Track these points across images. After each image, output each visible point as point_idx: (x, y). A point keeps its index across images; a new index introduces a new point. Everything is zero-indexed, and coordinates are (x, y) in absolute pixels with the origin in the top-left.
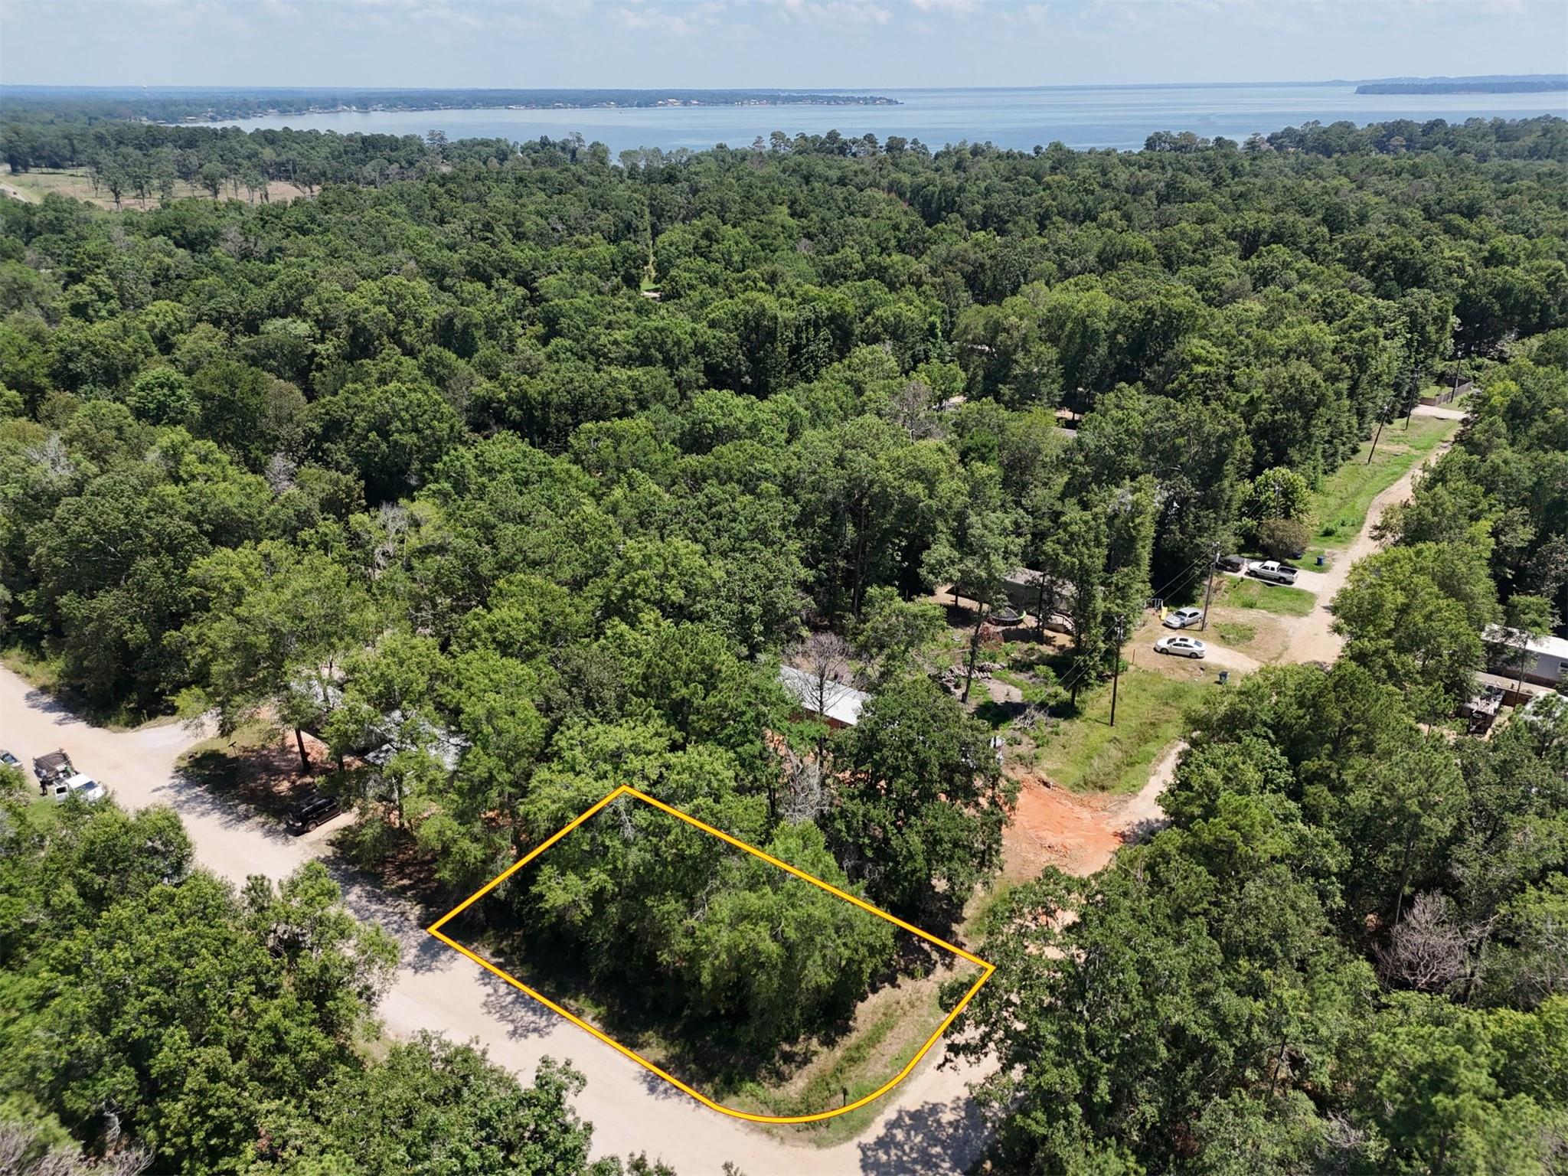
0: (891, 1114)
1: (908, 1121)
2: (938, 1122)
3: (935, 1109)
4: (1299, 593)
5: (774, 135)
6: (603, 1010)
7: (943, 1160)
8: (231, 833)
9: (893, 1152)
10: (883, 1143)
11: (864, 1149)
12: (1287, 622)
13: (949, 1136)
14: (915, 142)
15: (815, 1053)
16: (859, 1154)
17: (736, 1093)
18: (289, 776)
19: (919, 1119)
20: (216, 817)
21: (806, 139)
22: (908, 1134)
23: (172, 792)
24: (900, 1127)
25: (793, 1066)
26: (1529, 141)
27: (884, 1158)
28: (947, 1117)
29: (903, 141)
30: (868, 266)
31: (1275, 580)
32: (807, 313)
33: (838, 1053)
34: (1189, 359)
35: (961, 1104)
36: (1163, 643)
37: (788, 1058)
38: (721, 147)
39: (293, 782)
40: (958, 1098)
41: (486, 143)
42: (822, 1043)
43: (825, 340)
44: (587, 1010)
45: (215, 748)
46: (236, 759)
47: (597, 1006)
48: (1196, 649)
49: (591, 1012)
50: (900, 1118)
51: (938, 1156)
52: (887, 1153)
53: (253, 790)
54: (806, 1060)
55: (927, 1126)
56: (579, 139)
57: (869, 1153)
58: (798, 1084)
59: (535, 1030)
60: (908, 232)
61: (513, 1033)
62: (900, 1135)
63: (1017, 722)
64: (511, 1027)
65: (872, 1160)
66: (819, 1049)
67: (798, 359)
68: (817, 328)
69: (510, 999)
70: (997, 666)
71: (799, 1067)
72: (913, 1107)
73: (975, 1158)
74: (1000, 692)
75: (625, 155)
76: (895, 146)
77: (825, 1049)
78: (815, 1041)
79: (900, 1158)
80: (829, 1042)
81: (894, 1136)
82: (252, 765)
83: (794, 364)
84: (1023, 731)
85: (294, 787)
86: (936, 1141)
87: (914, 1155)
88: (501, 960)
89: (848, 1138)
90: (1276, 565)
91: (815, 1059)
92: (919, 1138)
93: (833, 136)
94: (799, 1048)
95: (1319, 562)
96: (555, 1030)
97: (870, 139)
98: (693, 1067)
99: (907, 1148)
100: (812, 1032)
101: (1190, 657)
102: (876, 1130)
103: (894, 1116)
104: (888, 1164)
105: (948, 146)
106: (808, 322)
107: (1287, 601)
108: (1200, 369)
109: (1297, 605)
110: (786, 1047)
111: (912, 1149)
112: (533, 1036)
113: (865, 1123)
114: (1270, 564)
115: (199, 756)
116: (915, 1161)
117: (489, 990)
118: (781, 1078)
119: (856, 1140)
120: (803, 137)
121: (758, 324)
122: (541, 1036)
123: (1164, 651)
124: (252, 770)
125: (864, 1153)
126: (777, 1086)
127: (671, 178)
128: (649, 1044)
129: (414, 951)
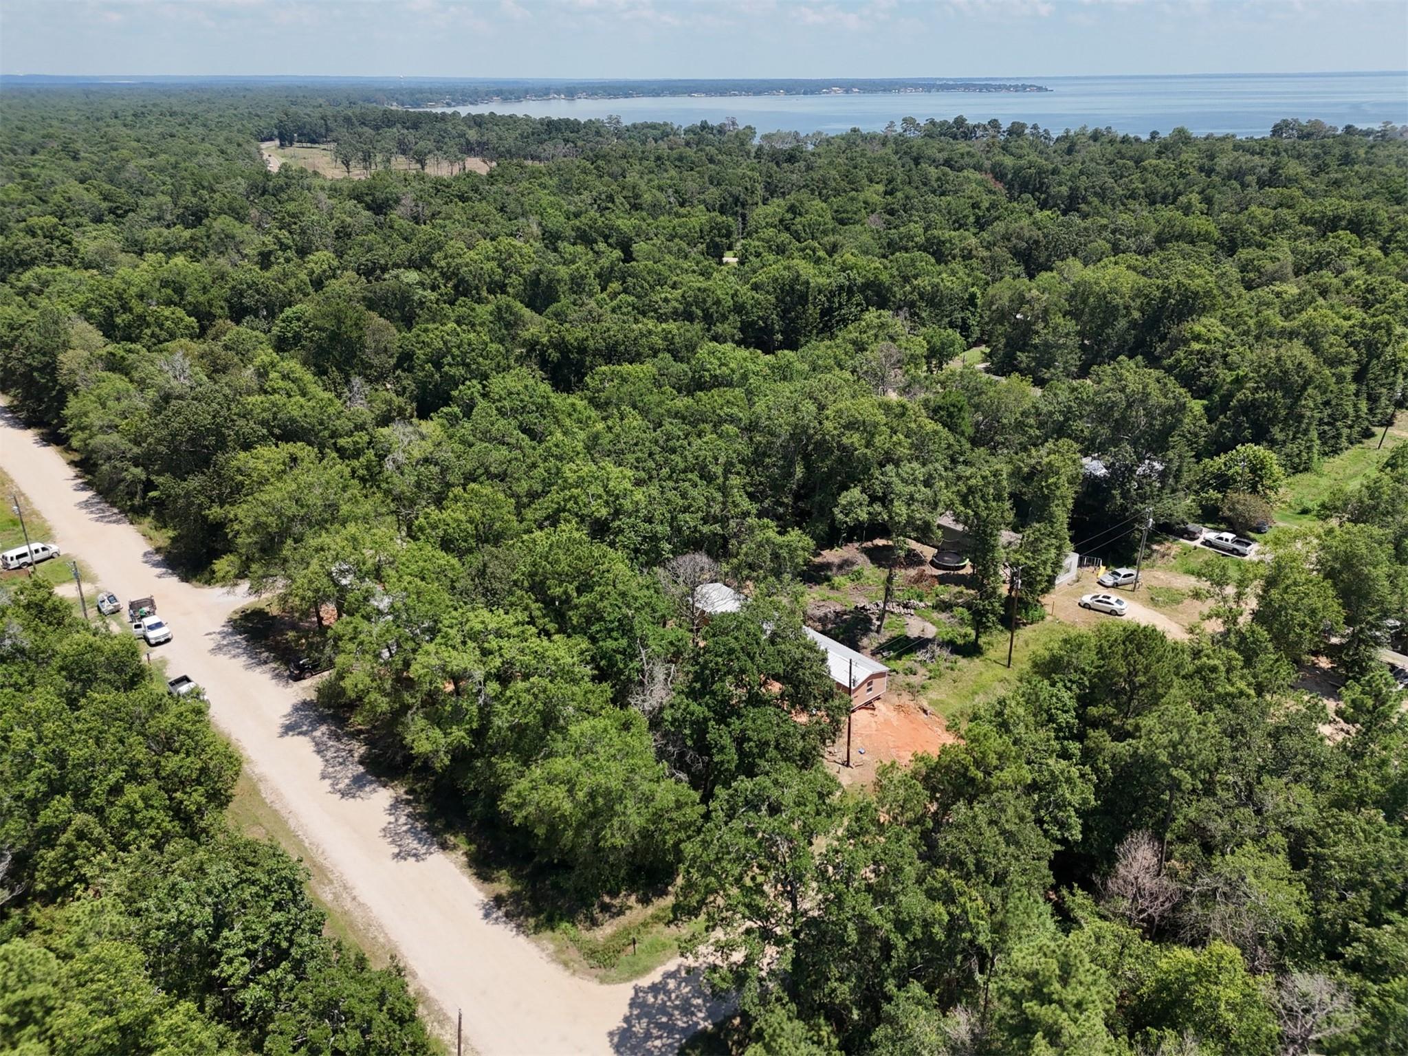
1: (683, 974)
5: (905, 120)
6: (473, 847)
7: (700, 1011)
8: (250, 672)
10: (655, 989)
14: (1035, 127)
15: (630, 908)
16: (632, 993)
17: (553, 929)
19: (694, 974)
20: (243, 659)
21: (935, 124)
22: (679, 985)
23: (219, 637)
25: (607, 915)
29: (1023, 126)
30: (927, 240)
31: (1228, 551)
32: (842, 279)
33: (650, 910)
34: (1189, 336)
36: (1087, 599)
37: (605, 908)
38: (854, 130)
41: (653, 127)
42: (638, 901)
43: (858, 305)
44: (462, 846)
46: (275, 617)
47: (470, 844)
48: (1116, 607)
49: (463, 845)
52: (655, 997)
54: (621, 912)
55: (698, 980)
56: (734, 123)
57: (641, 994)
58: (608, 929)
59: (415, 855)
60: (988, 210)
61: (397, 856)
62: (672, 984)
63: (920, 655)
64: (396, 850)
66: (635, 905)
67: (830, 320)
68: (850, 292)
69: (405, 828)
70: (922, 604)
71: (612, 917)
72: (693, 965)
73: (728, 1013)
74: (916, 627)
75: (766, 137)
76: (1016, 130)
77: (640, 906)
78: (633, 898)
79: (664, 1002)
80: (645, 901)
82: (284, 623)
83: (825, 325)
84: (923, 663)
86: (700, 995)
87: (677, 1002)
88: (411, 797)
89: (628, 980)
90: (1230, 536)
91: (628, 912)
92: (687, 990)
93: (960, 121)
94: (617, 902)
96: (430, 858)
97: (994, 124)
98: (527, 903)
99: (673, 996)
100: (631, 890)
101: (1110, 613)
102: (655, 977)
103: (673, 969)
104: (653, 1005)
105: (1067, 131)
106: (841, 288)
108: (1196, 346)
110: (607, 899)
111: (677, 997)
112: (411, 860)
114: (1226, 535)
115: (249, 612)
116: (676, 1007)
117: (392, 819)
118: (594, 923)
120: (933, 122)
121: (792, 288)
122: (417, 861)
123: (1086, 606)
124: (282, 627)
125: (636, 993)
126: (588, 929)
127: (791, 158)
128: (499, 880)
129: (347, 781)
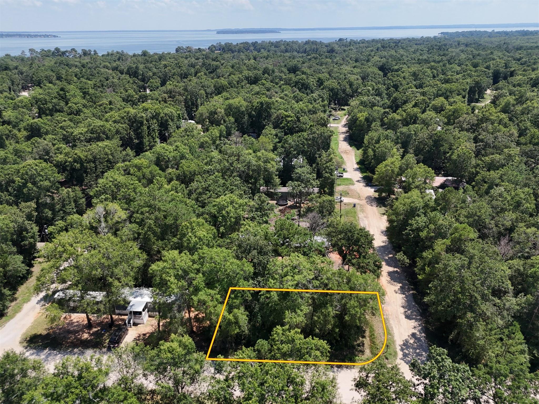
0: (398, 348)
1: (404, 347)
2: (410, 344)
3: (407, 341)
4: (347, 179)
5: (30, 50)
9: (409, 356)
10: (405, 356)
11: (401, 359)
12: (351, 187)
13: (417, 346)
15: (363, 341)
18: (84, 331)
19: (406, 345)
21: (45, 51)
22: (408, 350)
24: (404, 349)
25: (362, 347)
26: (283, 47)
27: (409, 359)
28: (412, 341)
31: (339, 176)
33: (368, 339)
35: (410, 336)
37: (359, 346)
39: (89, 333)
40: (409, 336)
42: (362, 338)
45: (33, 333)
46: (48, 334)
50: (401, 347)
51: (420, 352)
53: (72, 342)
55: (410, 346)
58: (367, 351)
65: (407, 361)
70: (296, 218)
72: (402, 343)
77: (364, 339)
78: (360, 338)
79: (412, 357)
80: (364, 337)
81: (405, 352)
82: (60, 334)
85: (91, 335)
86: (416, 349)
87: (415, 355)
89: (396, 359)
91: (364, 343)
92: (411, 350)
94: (358, 342)
95: (344, 169)
97: (73, 50)
102: (400, 353)
103: (400, 348)
107: (346, 182)
109: (349, 182)
110: (356, 343)
111: (412, 353)
113: (396, 353)
115: (28, 339)
116: (417, 356)
118: (362, 352)
119: (398, 358)
120: (43, 50)
121: (135, 119)
124: (62, 335)
125: (403, 360)
